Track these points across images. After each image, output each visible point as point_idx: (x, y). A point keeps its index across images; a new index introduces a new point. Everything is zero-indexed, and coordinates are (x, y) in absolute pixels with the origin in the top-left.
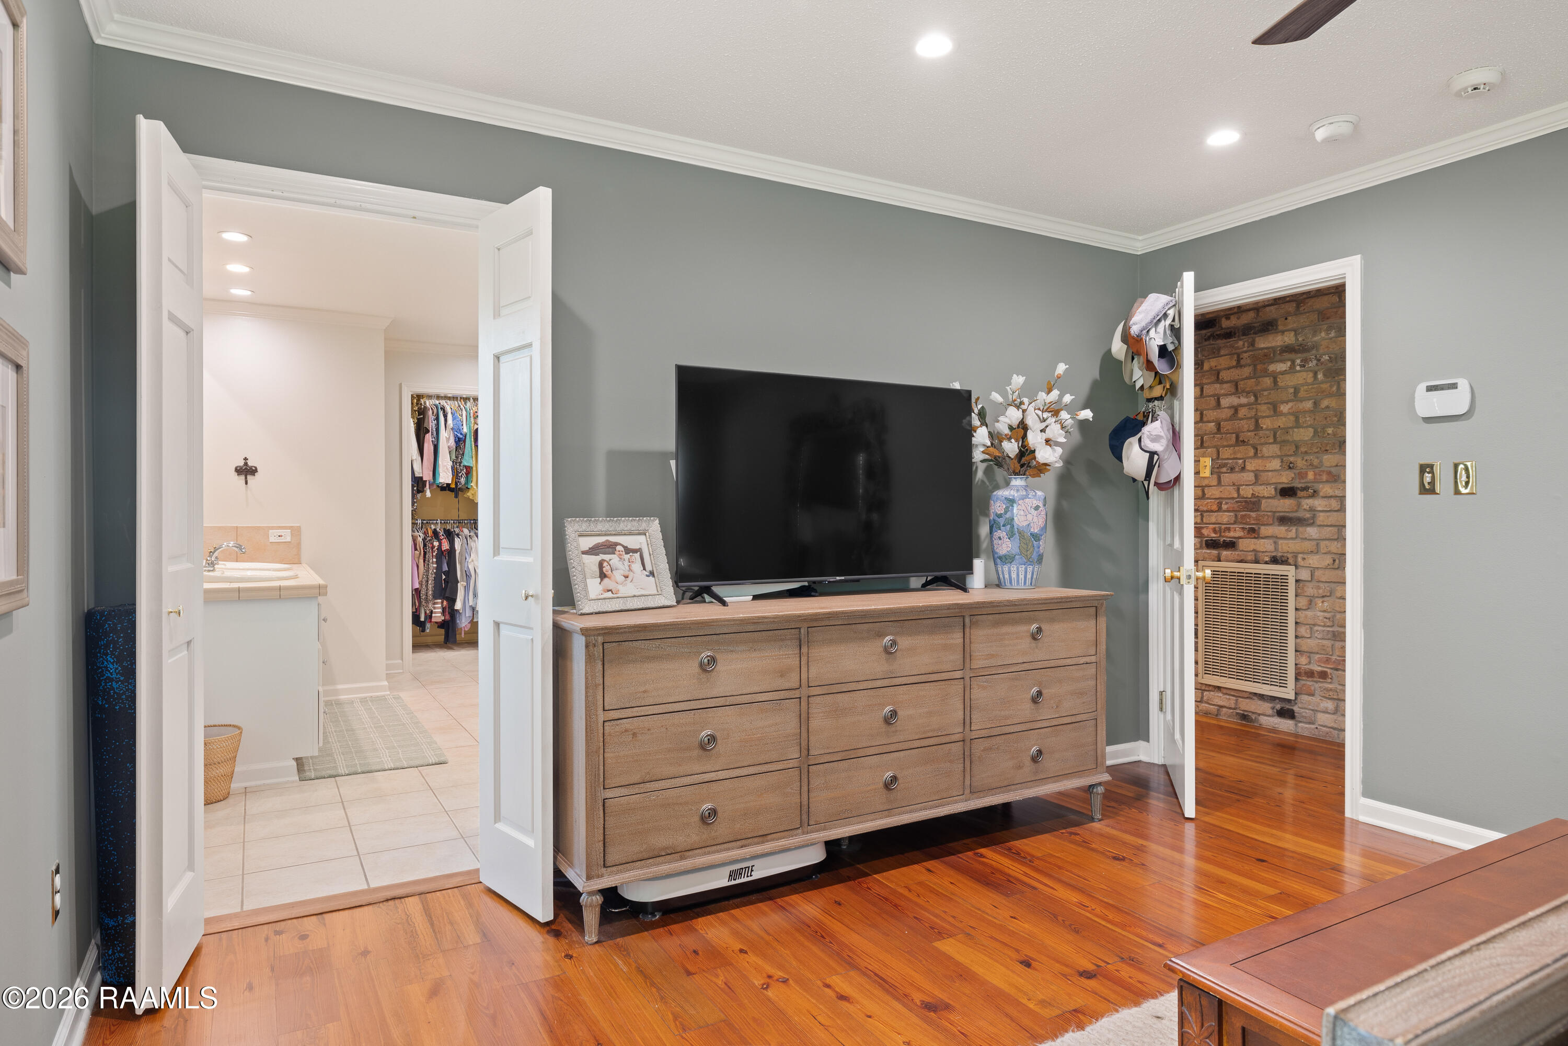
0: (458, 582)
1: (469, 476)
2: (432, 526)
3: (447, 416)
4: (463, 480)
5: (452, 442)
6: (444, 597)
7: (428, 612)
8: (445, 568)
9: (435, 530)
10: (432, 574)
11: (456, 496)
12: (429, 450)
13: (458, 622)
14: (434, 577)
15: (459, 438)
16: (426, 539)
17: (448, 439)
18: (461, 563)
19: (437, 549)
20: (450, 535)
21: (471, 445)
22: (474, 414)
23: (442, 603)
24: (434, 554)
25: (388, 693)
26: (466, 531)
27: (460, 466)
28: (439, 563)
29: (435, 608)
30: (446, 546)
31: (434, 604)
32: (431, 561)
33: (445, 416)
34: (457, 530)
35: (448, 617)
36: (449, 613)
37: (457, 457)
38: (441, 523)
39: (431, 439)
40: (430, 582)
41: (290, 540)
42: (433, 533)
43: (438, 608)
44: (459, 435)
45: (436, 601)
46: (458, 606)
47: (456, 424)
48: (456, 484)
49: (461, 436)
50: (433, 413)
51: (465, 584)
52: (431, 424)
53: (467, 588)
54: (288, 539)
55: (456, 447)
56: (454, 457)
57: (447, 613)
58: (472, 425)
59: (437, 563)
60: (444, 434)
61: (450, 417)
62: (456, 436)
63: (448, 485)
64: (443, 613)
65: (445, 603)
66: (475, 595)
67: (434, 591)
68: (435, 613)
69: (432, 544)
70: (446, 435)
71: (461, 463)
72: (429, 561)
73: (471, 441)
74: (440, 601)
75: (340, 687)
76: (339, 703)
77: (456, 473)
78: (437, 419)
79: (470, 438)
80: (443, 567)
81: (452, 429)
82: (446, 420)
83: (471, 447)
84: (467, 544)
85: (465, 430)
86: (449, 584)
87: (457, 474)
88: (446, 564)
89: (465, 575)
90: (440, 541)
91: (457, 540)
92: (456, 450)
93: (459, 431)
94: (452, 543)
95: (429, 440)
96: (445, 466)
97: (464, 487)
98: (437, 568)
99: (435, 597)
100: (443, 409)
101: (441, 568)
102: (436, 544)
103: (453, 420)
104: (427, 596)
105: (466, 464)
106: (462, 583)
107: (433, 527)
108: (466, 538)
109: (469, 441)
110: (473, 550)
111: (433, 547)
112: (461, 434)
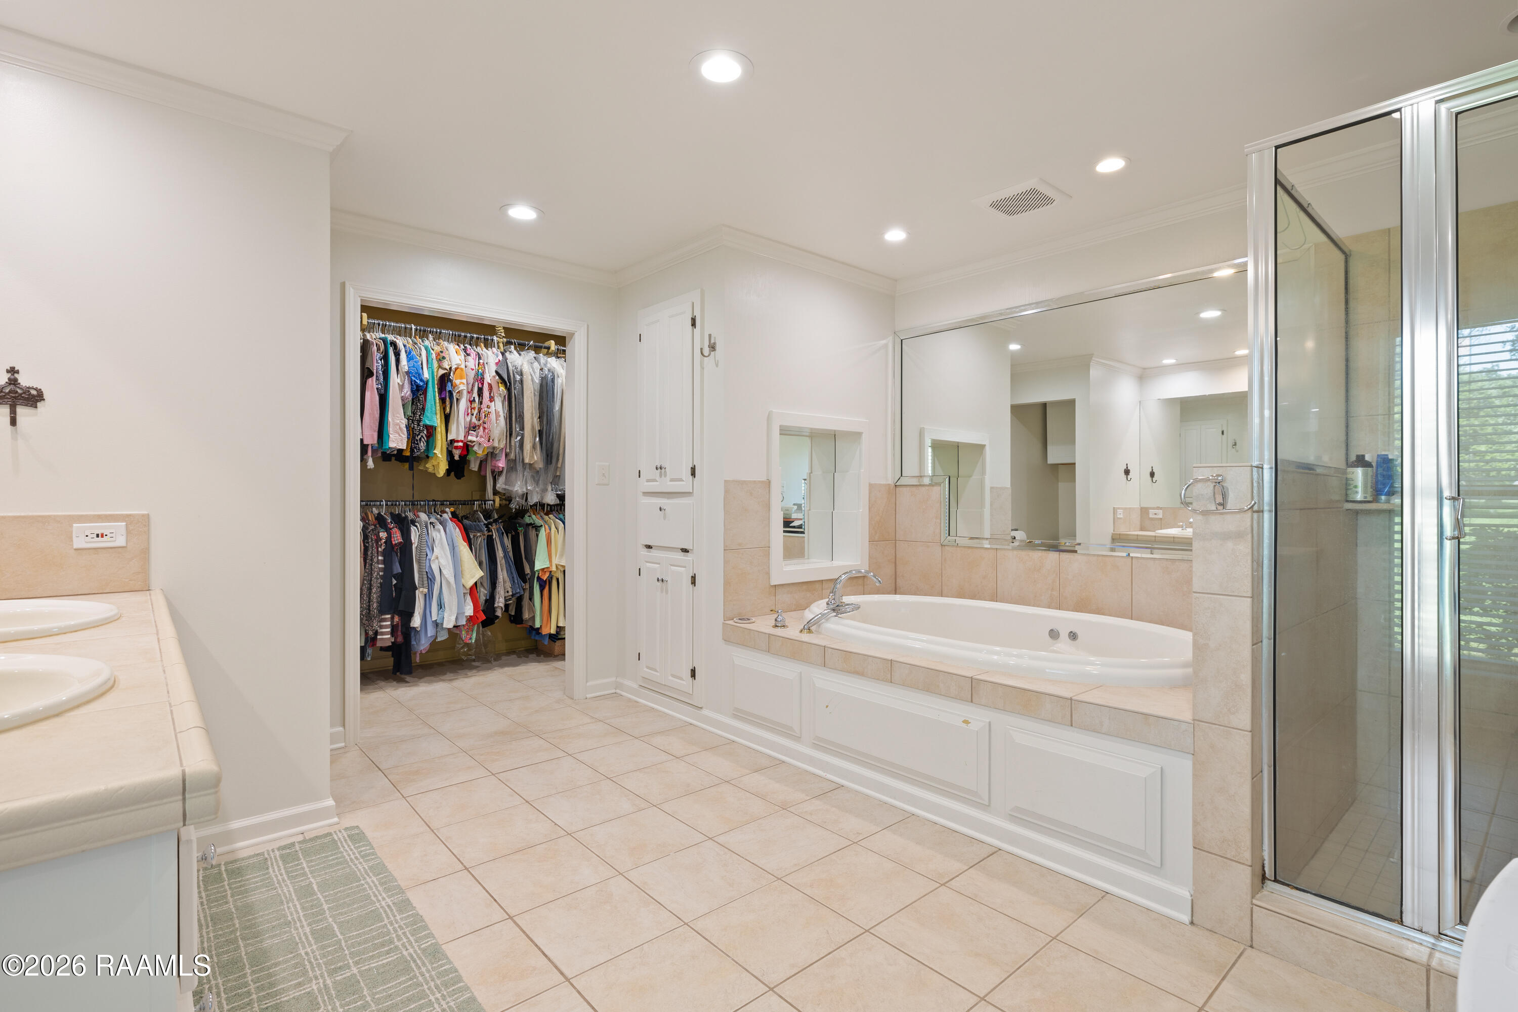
0: (415, 588)
1: (431, 439)
2: (374, 509)
3: (399, 355)
4: (422, 446)
5: (407, 391)
6: (394, 611)
7: (371, 633)
8: (397, 569)
9: (379, 514)
10: (377, 579)
11: (411, 468)
12: (372, 401)
13: (413, 642)
14: (381, 583)
15: (418, 386)
16: (367, 528)
17: (401, 387)
18: (419, 562)
19: (385, 543)
20: (404, 525)
21: (435, 397)
22: (438, 355)
23: (392, 618)
24: (380, 549)
25: (336, 819)
26: (423, 516)
27: (418, 425)
28: (387, 562)
29: (381, 627)
30: (397, 538)
31: (380, 622)
32: (375, 560)
33: (397, 354)
34: (410, 515)
35: (400, 639)
36: (402, 633)
37: (414, 413)
38: (386, 505)
39: (375, 386)
40: (374, 590)
41: (124, 544)
42: (376, 518)
43: (386, 627)
44: (418, 381)
45: (383, 617)
46: (416, 622)
47: (414, 367)
48: (412, 451)
49: (421, 384)
50: (378, 349)
51: (426, 590)
52: (375, 364)
53: (428, 597)
54: (121, 541)
55: (413, 399)
56: (409, 413)
57: (399, 633)
58: (435, 370)
59: (384, 562)
60: (395, 380)
61: (403, 356)
62: (412, 383)
63: (400, 451)
64: (393, 633)
65: (396, 619)
66: (441, 606)
67: (380, 604)
68: (383, 634)
69: (378, 536)
70: (399, 380)
71: (420, 421)
72: (372, 560)
73: (434, 392)
74: (389, 616)
75: (236, 824)
76: (236, 870)
77: (412, 437)
78: (385, 358)
79: (434, 388)
80: (394, 567)
81: (408, 373)
82: (398, 361)
83: (435, 400)
84: (428, 534)
85: (426, 375)
86: (404, 593)
87: (414, 438)
88: (397, 564)
89: (425, 577)
90: (388, 531)
91: (413, 528)
92: (412, 404)
93: (419, 375)
94: (406, 535)
95: (373, 387)
96: (398, 424)
97: (423, 456)
98: (384, 570)
99: (382, 612)
100: (394, 344)
101: (391, 569)
102: (383, 535)
103: (408, 361)
104: (369, 610)
105: (428, 423)
106: (421, 589)
107: (375, 511)
108: (426, 527)
109: (433, 394)
110: (437, 542)
111: (379, 539)
112: (421, 380)
